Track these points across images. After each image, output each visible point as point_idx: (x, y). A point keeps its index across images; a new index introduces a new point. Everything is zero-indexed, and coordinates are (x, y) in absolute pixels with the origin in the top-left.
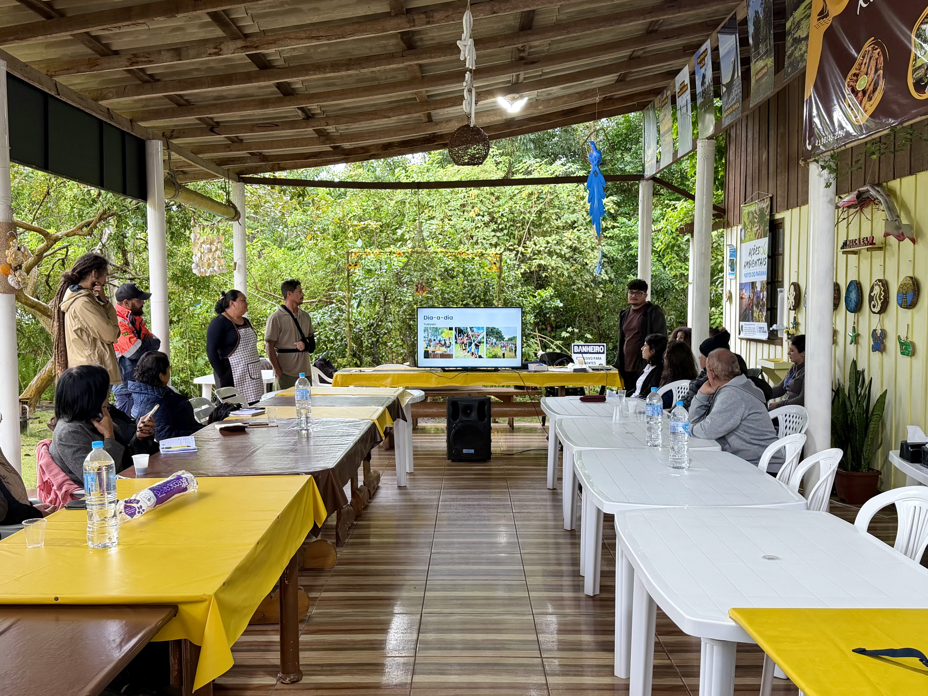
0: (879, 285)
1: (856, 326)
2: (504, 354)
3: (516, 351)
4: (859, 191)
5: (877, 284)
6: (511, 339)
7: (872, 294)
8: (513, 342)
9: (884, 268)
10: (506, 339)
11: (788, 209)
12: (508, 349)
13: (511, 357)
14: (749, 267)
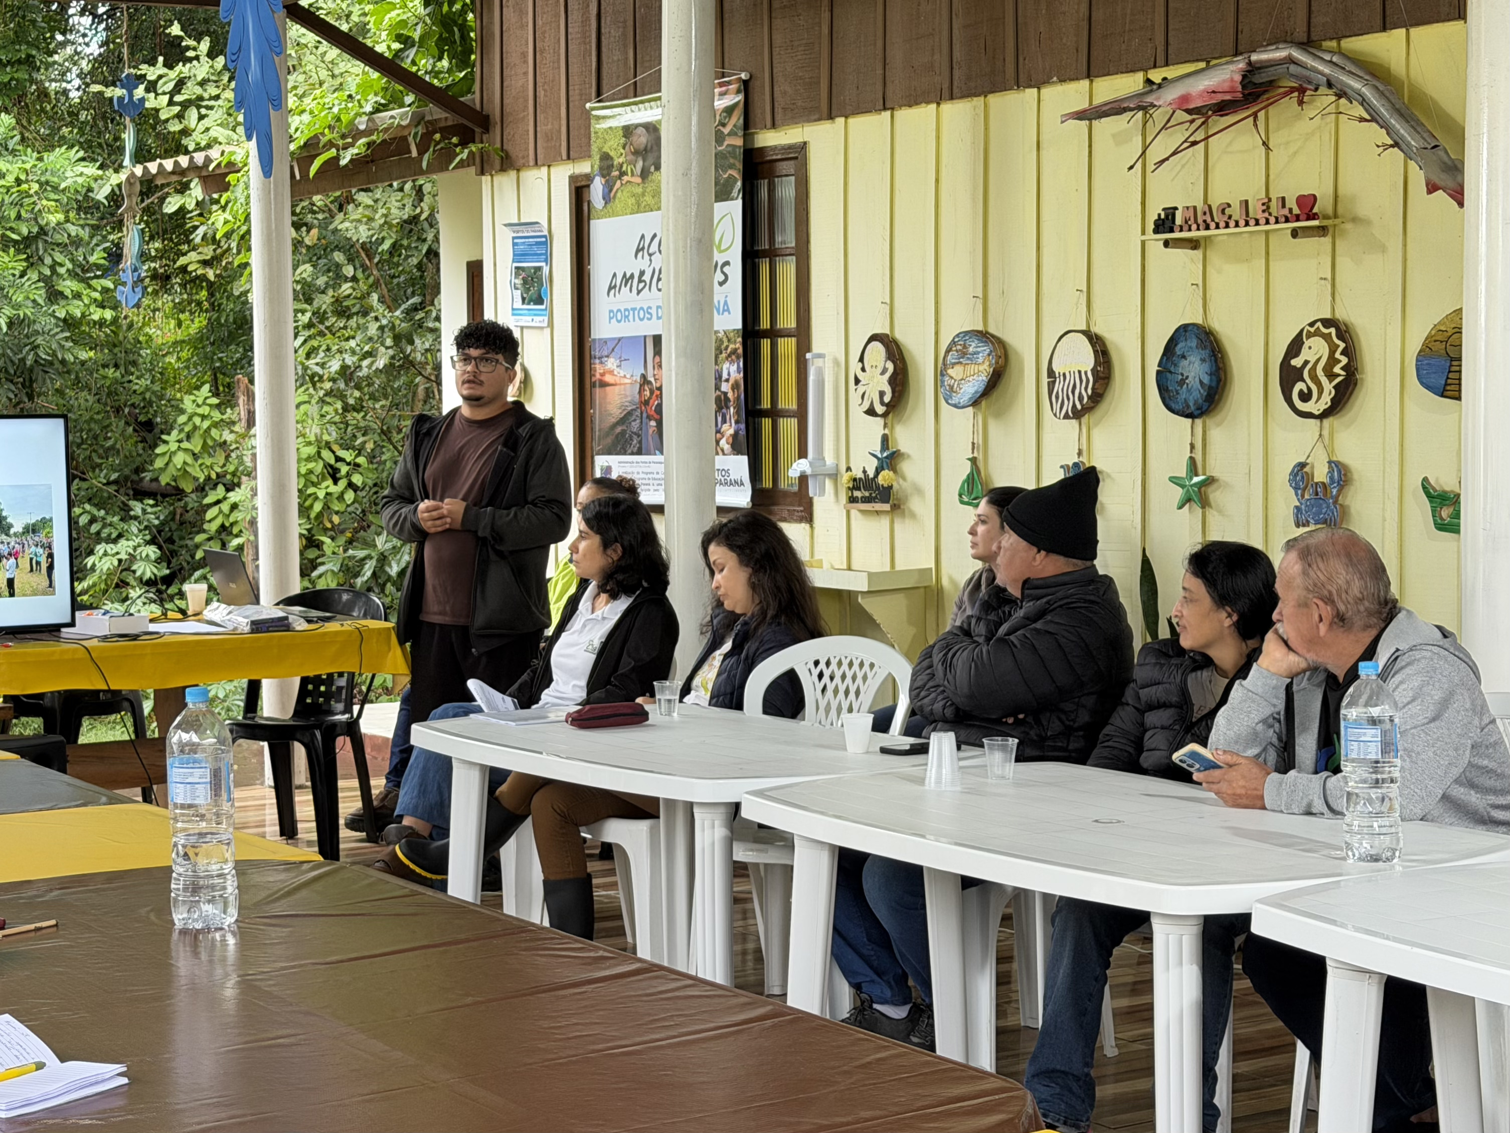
0: (1327, 338)
1: (1198, 457)
2: (10, 583)
3: (50, 568)
4: (1250, 63)
5: (1318, 333)
6: (32, 529)
7: (1296, 362)
8: (41, 537)
9: (1333, 285)
10: (17, 528)
11: (831, 117)
12: (24, 563)
13: (35, 593)
14: (639, 292)
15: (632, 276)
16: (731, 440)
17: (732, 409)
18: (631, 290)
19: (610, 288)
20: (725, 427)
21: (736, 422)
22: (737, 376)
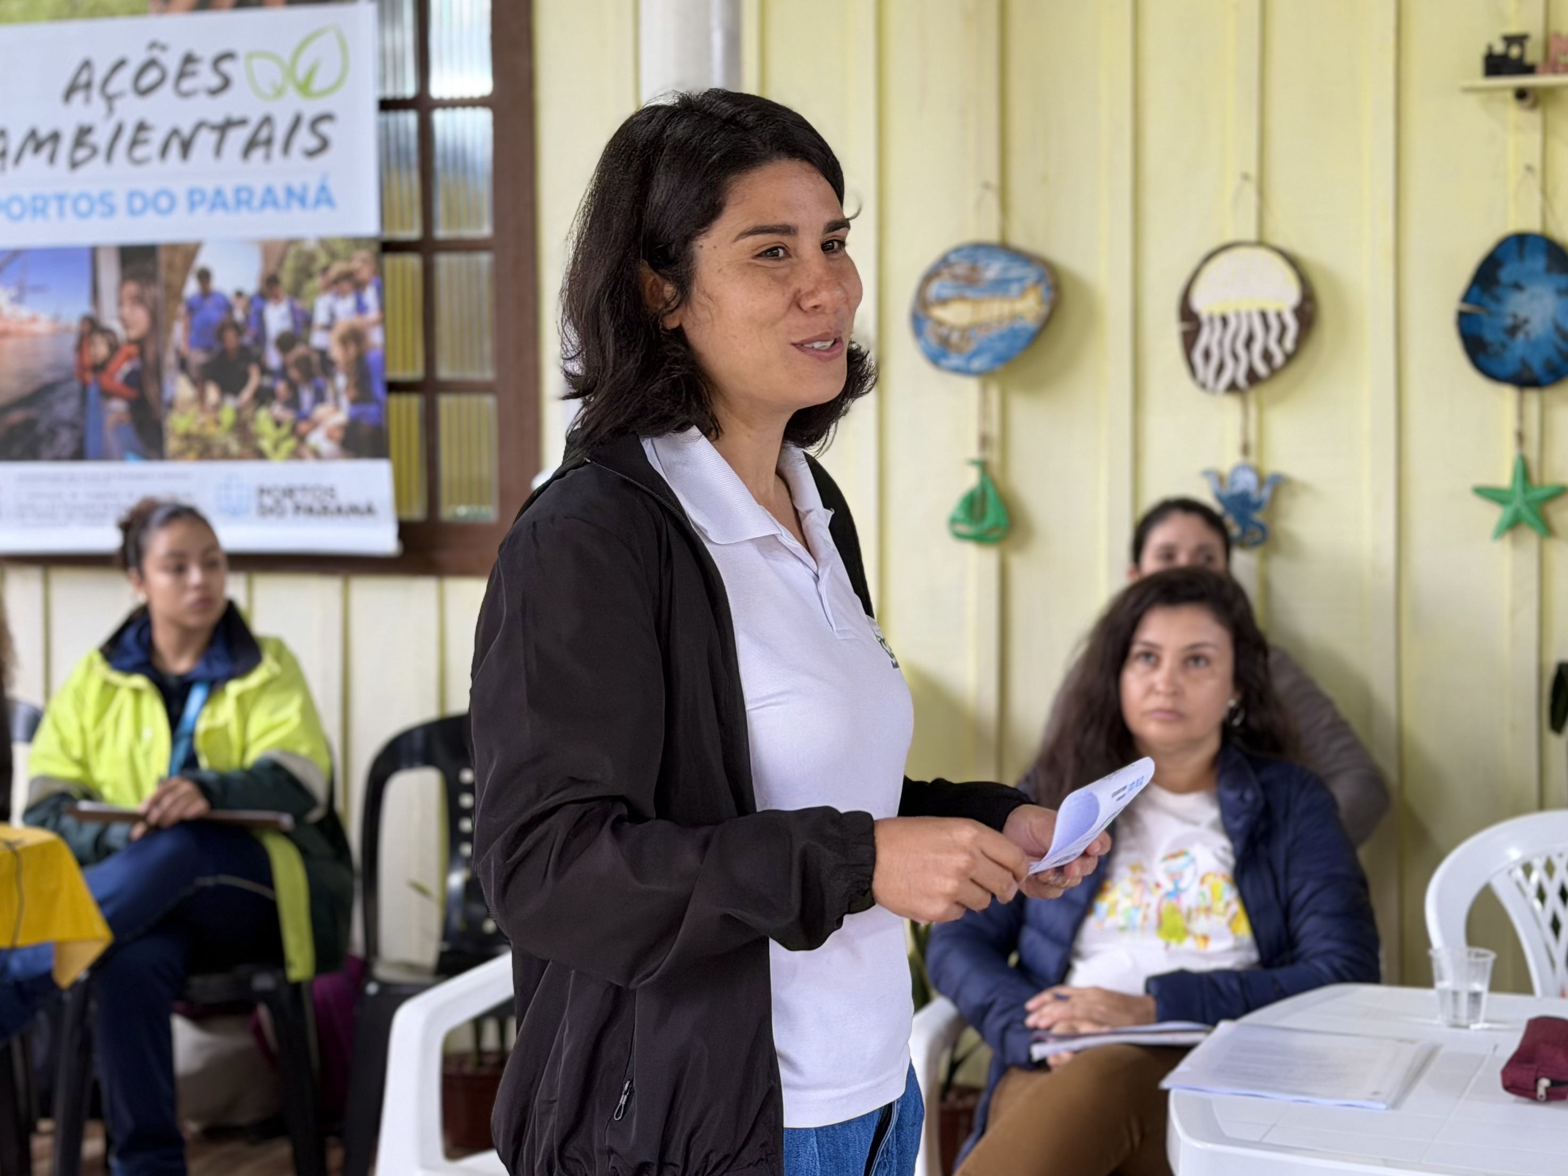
14: (74, 165)
15: (55, 137)
16: (339, 434)
17: (341, 380)
18: (52, 159)
20: (322, 411)
21: (355, 402)
22: (356, 320)
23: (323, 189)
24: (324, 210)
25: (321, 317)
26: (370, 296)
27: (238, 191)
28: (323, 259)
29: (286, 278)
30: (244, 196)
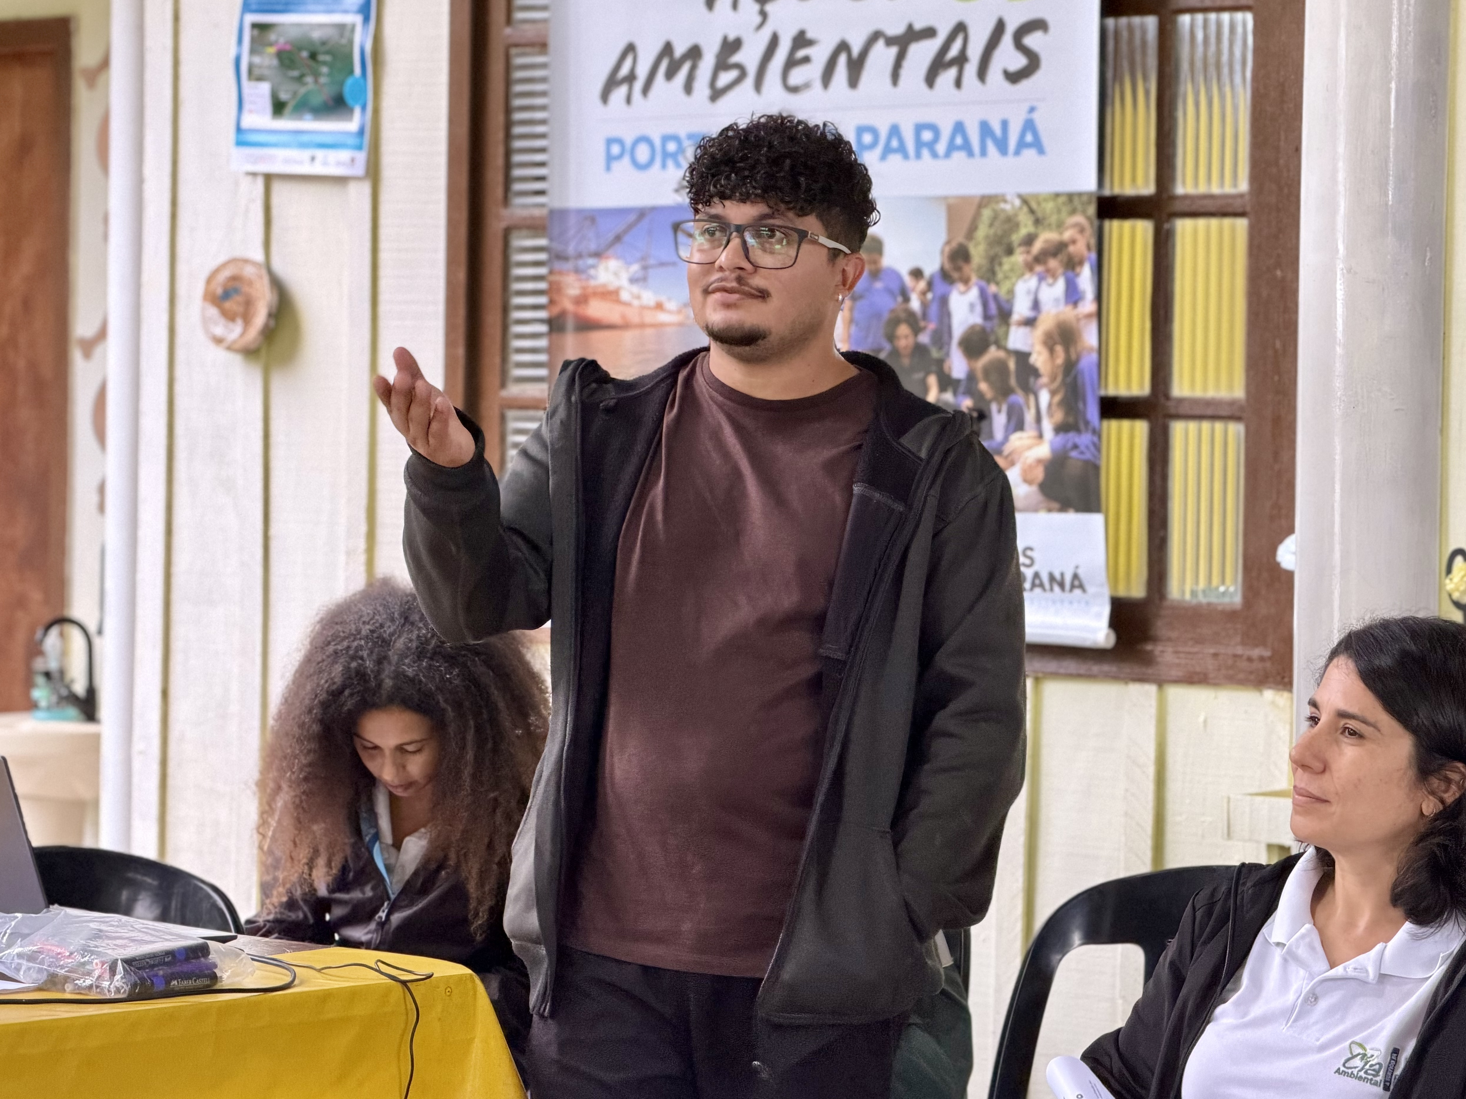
14: (716, 93)
15: (695, 53)
16: (1039, 474)
17: (1044, 397)
18: (688, 88)
19: (611, 83)
20: (1020, 440)
21: (1060, 429)
22: (1068, 313)
23: (1029, 126)
24: (1029, 154)
25: (1021, 309)
26: (1085, 278)
27: (919, 128)
28: (1026, 227)
29: (978, 253)
30: (927, 136)
